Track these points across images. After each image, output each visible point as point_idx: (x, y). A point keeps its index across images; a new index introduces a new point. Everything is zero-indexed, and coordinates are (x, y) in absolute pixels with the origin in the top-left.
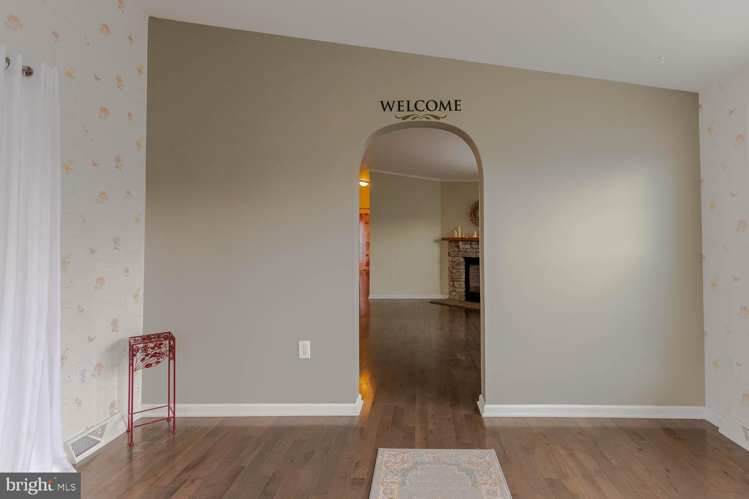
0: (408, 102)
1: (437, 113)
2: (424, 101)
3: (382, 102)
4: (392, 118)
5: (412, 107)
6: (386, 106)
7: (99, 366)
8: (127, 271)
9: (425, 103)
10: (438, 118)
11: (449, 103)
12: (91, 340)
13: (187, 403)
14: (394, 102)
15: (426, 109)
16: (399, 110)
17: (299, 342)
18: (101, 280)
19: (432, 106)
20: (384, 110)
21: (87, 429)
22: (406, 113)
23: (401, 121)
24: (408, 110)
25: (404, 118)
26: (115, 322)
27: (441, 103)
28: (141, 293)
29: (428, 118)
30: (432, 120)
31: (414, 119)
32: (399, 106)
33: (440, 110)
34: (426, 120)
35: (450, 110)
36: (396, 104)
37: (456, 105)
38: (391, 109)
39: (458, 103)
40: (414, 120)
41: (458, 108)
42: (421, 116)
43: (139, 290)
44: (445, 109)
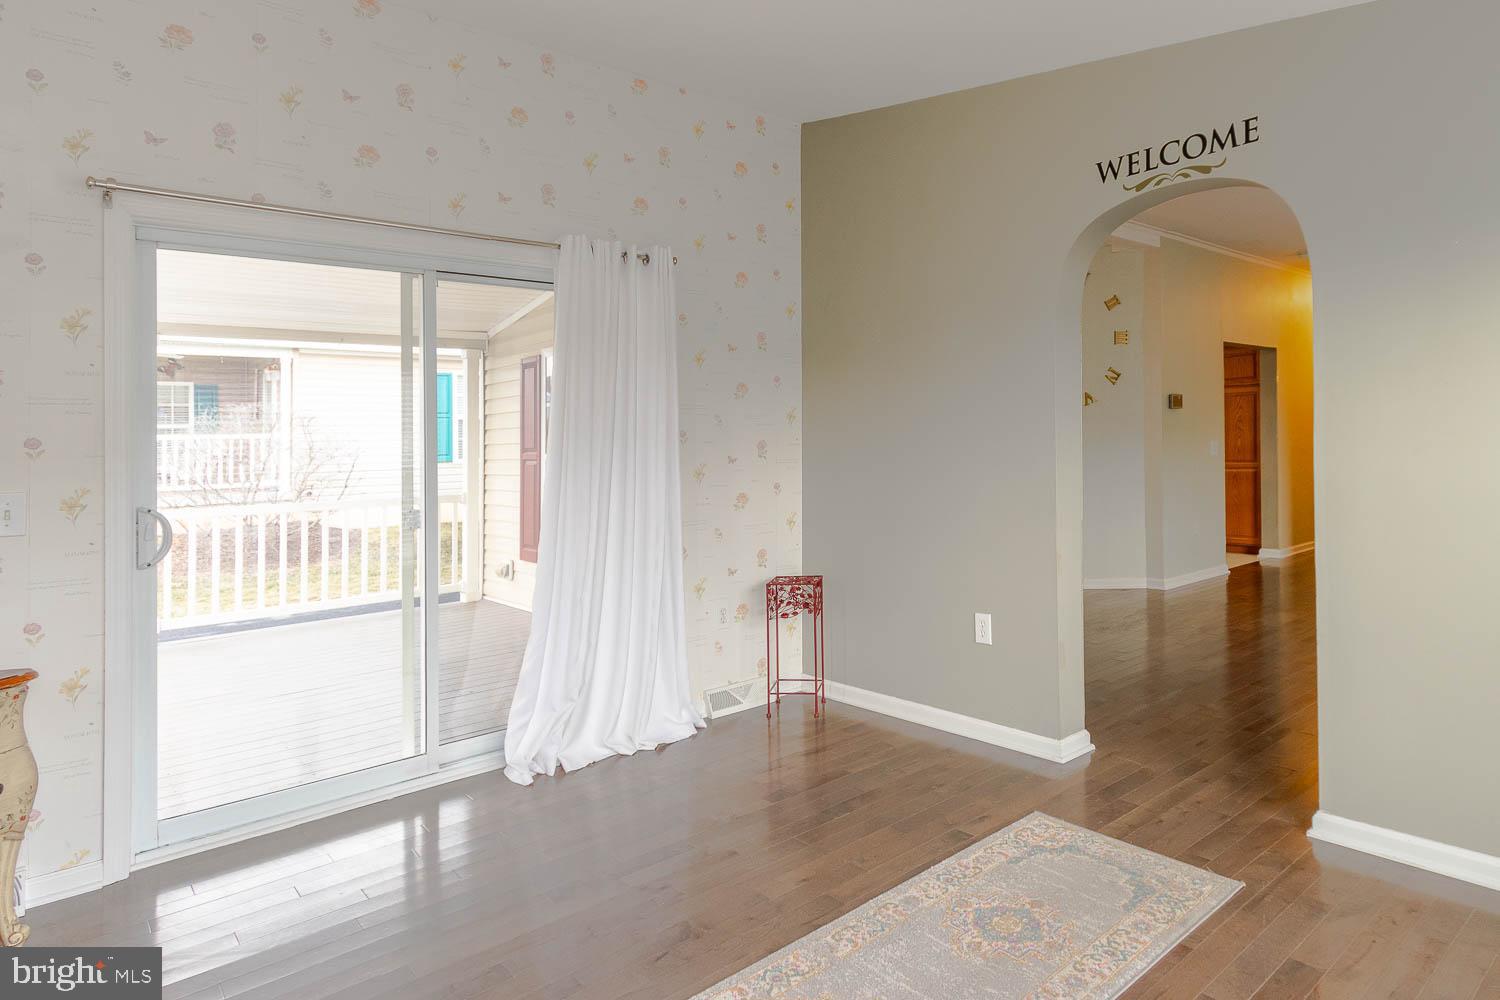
0: (1148, 151)
1: (1206, 160)
2: (1178, 142)
3: (1099, 165)
4: (1117, 192)
5: (1155, 160)
6: (1107, 171)
7: (743, 607)
8: (777, 487)
9: (1182, 143)
10: (1206, 170)
11: (1232, 131)
12: (732, 573)
13: (846, 683)
14: (1121, 158)
15: (1183, 157)
16: (1131, 173)
17: (977, 615)
18: (743, 497)
19: (1195, 146)
20: (1104, 178)
21: (730, 683)
22: (1144, 176)
23: (1134, 194)
24: (1148, 168)
25: (1139, 187)
26: (762, 554)
27: (1215, 135)
28: (799, 520)
29: (1186, 176)
30: (1196, 176)
31: (1158, 183)
32: (1131, 164)
33: (1212, 152)
34: (1181, 179)
35: (1234, 145)
36: (1126, 161)
37: (1247, 130)
38: (1115, 175)
39: (1252, 125)
40: (1159, 187)
41: (1253, 135)
42: (1171, 177)
43: (795, 514)
44: (1222, 146)
